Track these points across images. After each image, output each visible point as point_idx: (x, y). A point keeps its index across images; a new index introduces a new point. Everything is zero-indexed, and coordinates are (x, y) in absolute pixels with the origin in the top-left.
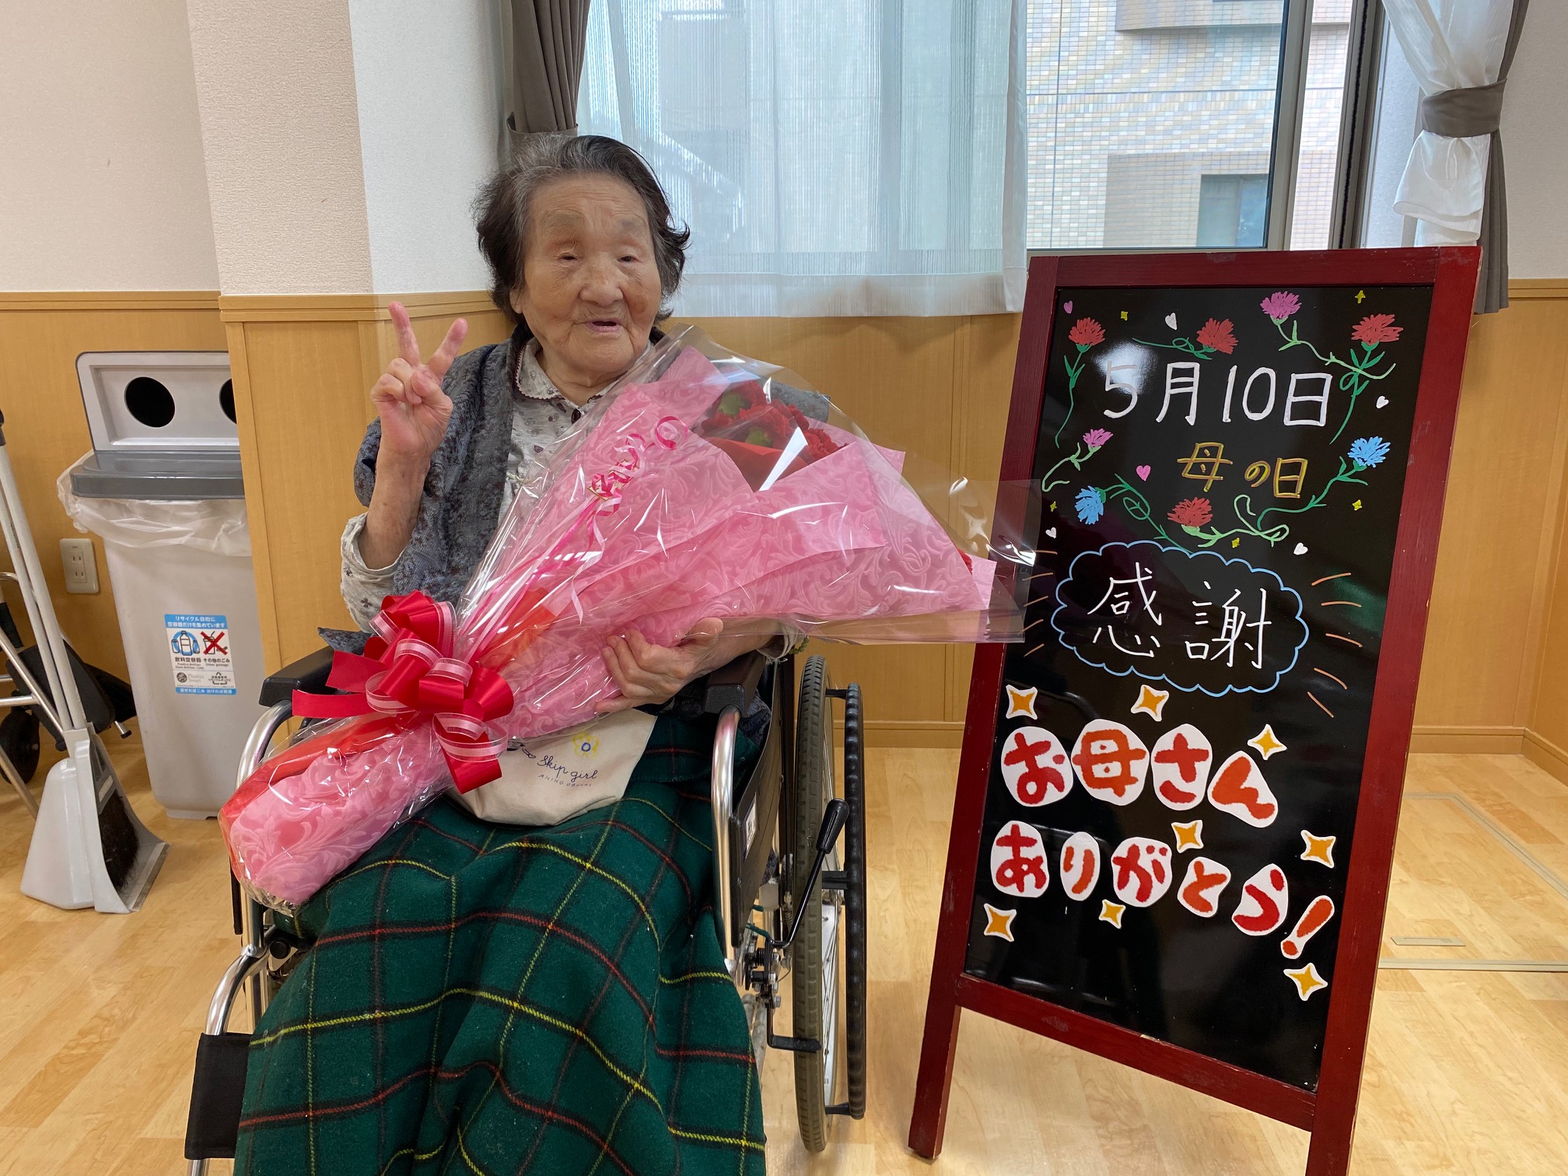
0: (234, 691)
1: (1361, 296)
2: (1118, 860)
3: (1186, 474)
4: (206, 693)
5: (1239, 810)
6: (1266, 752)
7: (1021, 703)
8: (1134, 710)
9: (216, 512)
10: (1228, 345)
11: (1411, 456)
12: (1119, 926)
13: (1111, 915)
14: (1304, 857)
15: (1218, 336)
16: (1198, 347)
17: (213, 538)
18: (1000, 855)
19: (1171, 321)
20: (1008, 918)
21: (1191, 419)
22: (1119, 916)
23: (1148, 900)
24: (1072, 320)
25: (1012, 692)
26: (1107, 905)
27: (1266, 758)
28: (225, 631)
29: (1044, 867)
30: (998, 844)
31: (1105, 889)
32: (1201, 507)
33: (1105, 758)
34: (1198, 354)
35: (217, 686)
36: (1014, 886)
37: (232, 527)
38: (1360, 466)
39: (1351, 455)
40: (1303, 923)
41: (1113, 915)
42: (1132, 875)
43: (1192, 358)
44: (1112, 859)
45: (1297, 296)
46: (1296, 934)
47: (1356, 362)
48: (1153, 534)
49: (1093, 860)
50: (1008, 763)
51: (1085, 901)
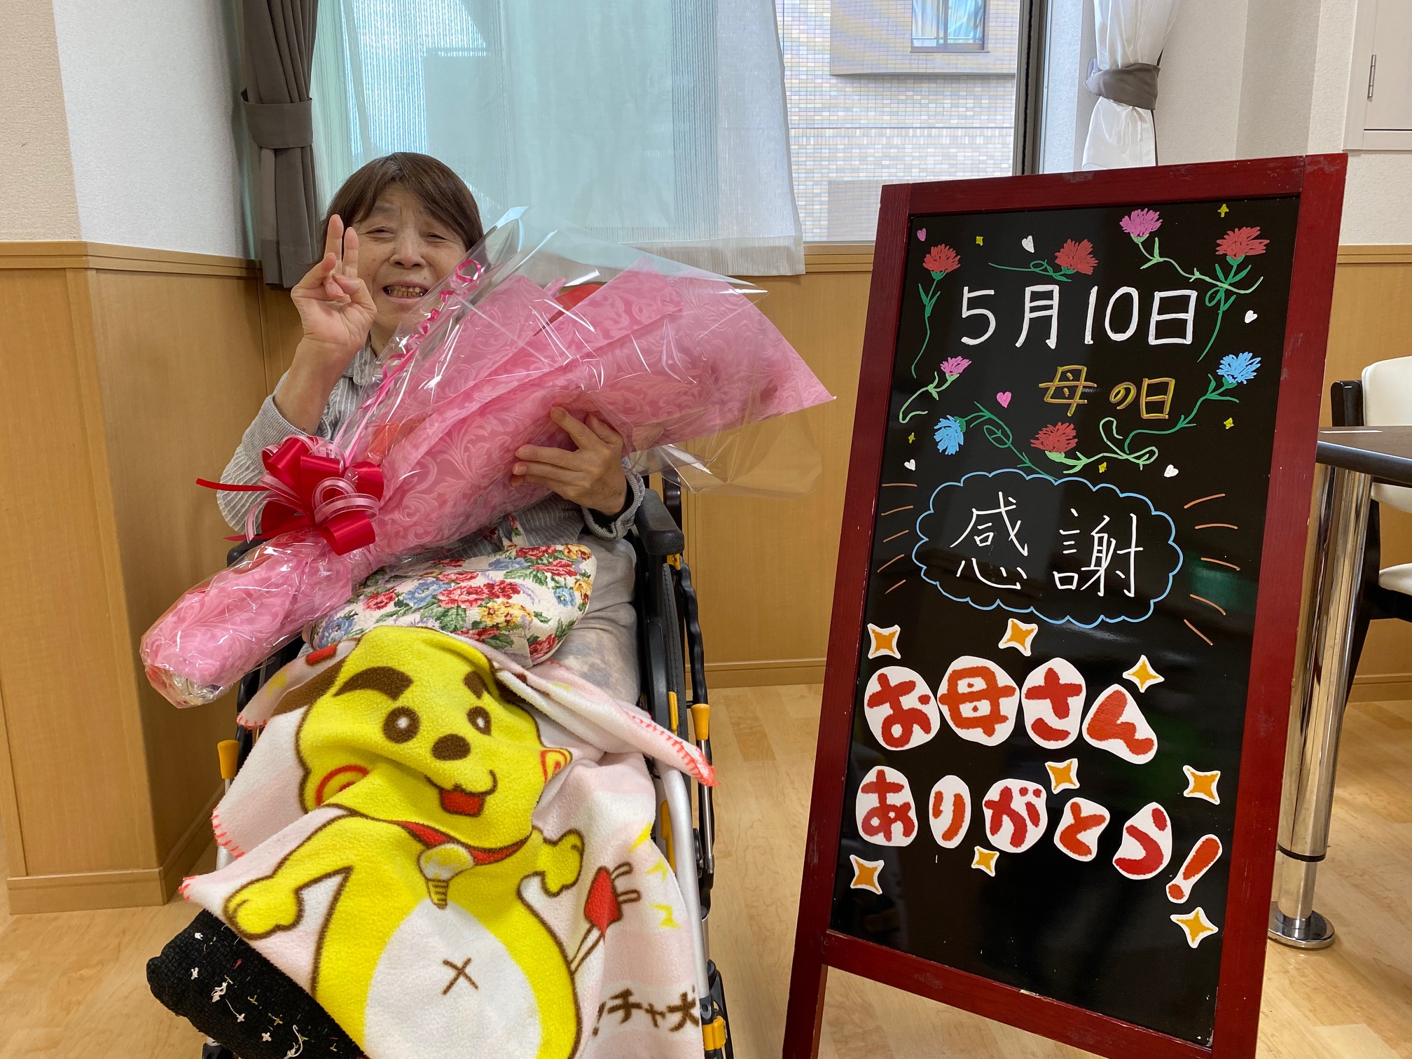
1: (1224, 209)
2: (990, 804)
3: (1048, 399)
5: (1116, 747)
6: (1142, 684)
7: (884, 642)
8: (1002, 645)
10: (1087, 266)
11: (1284, 371)
12: (993, 874)
13: (984, 862)
14: (1186, 794)
15: (1077, 257)
16: (1057, 269)
18: (865, 803)
19: (1028, 244)
20: (875, 869)
21: (1052, 343)
22: (993, 863)
23: (1023, 845)
24: (925, 248)
25: (874, 631)
26: (981, 853)
27: (1142, 691)
29: (912, 814)
30: (863, 791)
31: (977, 835)
32: (1067, 432)
33: (973, 697)
34: (1057, 276)
36: (881, 835)
38: (1230, 383)
39: (1220, 372)
40: (1190, 863)
41: (985, 860)
42: (1006, 819)
43: (1050, 281)
44: (983, 803)
45: (1158, 213)
46: (1182, 877)
47: (1221, 276)
48: (1016, 462)
49: (964, 804)
50: (871, 705)
51: (956, 848)
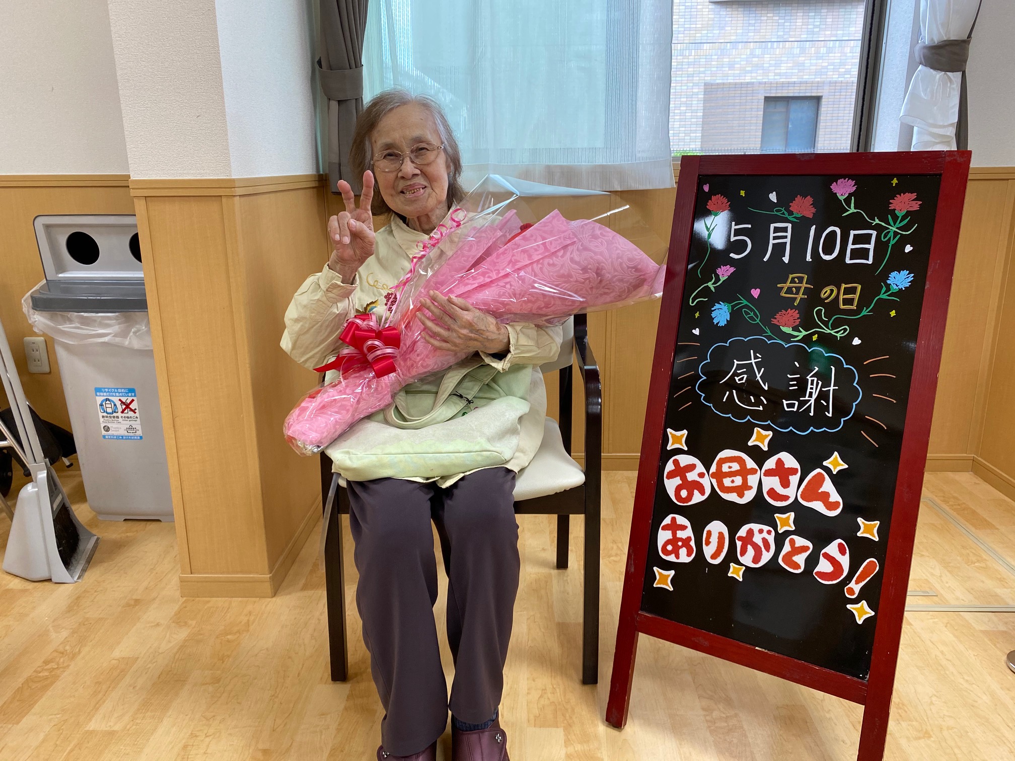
0: (141, 437)
1: (895, 181)
2: (740, 538)
3: (783, 294)
4: (122, 439)
5: (818, 506)
6: (835, 469)
7: (677, 440)
8: (750, 443)
9: (129, 322)
10: (809, 212)
11: (927, 283)
12: (741, 580)
13: (736, 572)
14: (859, 534)
15: (803, 206)
16: (791, 213)
17: (126, 338)
18: (663, 536)
19: (773, 197)
20: (669, 576)
21: (786, 259)
22: (741, 573)
23: (759, 563)
24: (708, 196)
25: (671, 433)
26: (734, 567)
27: (835, 473)
28: (134, 398)
29: (692, 543)
30: (662, 529)
31: (732, 557)
32: (794, 315)
33: (732, 474)
34: (790, 218)
35: (129, 434)
36: (673, 555)
37: (138, 331)
38: (894, 289)
39: (888, 282)
40: (859, 575)
42: (750, 547)
43: (787, 221)
44: (736, 537)
45: (854, 181)
46: (854, 583)
47: (892, 223)
48: (762, 332)
49: (724, 538)
50: (668, 478)
51: (719, 564)
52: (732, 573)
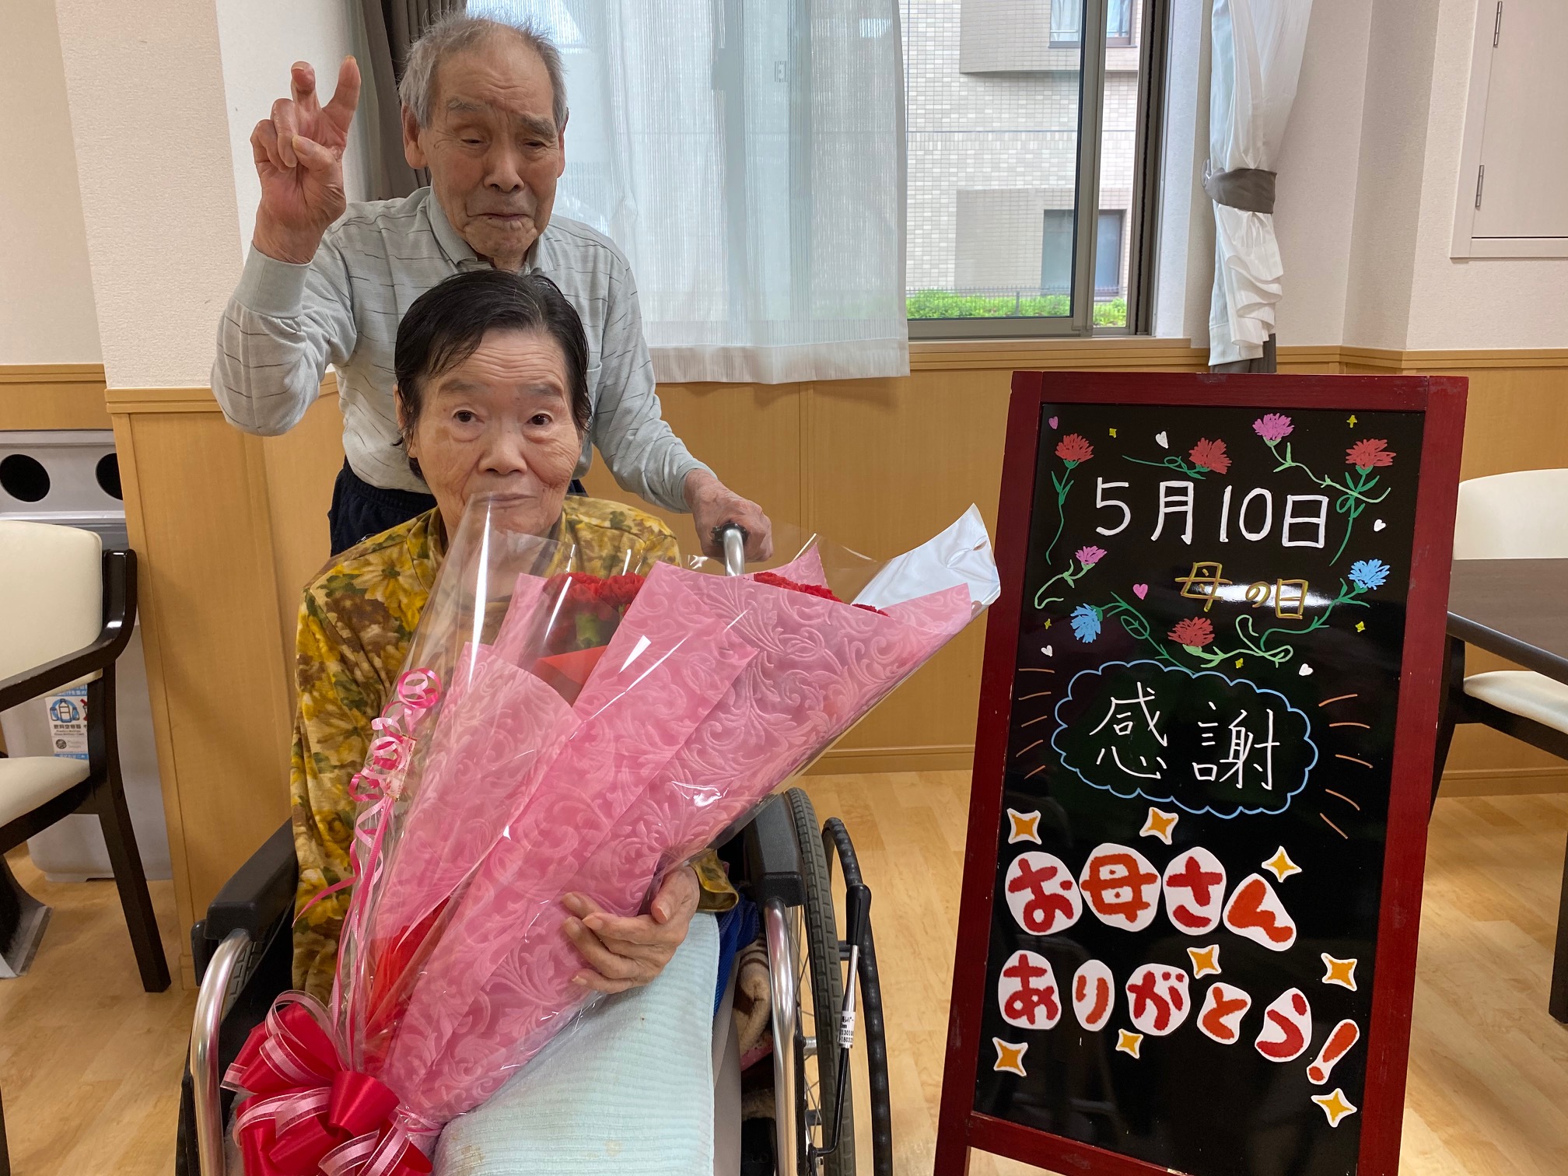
1: (1353, 420)
2: (1133, 988)
3: (1185, 594)
5: (1257, 934)
6: (1281, 874)
7: (1024, 827)
8: (1143, 833)
10: (1221, 465)
11: (1413, 580)
12: (1137, 1056)
13: (1128, 1044)
14: (1325, 980)
15: (1211, 456)
16: (1191, 466)
18: (1007, 987)
19: (1162, 440)
20: (1019, 1051)
21: (1187, 538)
22: (1137, 1046)
23: (1167, 1029)
24: (1058, 436)
25: (1014, 816)
26: (1125, 1036)
27: (1281, 881)
29: (1056, 998)
30: (1005, 975)
31: (1121, 1019)
32: (1203, 627)
33: (1115, 883)
34: (1191, 473)
36: (1025, 1018)
38: (1361, 588)
39: (1351, 577)
40: (1329, 1047)
42: (1149, 1002)
43: (1186, 478)
44: (1127, 986)
45: (1290, 418)
46: (1322, 1059)
47: (1351, 485)
48: (1154, 654)
49: (1107, 988)
50: (1013, 889)
51: (1100, 1031)
52: (1122, 1045)
